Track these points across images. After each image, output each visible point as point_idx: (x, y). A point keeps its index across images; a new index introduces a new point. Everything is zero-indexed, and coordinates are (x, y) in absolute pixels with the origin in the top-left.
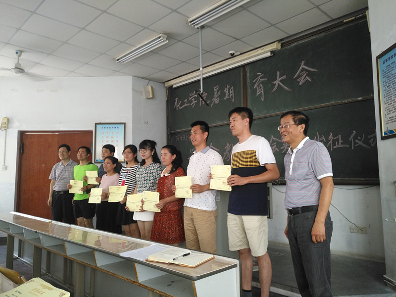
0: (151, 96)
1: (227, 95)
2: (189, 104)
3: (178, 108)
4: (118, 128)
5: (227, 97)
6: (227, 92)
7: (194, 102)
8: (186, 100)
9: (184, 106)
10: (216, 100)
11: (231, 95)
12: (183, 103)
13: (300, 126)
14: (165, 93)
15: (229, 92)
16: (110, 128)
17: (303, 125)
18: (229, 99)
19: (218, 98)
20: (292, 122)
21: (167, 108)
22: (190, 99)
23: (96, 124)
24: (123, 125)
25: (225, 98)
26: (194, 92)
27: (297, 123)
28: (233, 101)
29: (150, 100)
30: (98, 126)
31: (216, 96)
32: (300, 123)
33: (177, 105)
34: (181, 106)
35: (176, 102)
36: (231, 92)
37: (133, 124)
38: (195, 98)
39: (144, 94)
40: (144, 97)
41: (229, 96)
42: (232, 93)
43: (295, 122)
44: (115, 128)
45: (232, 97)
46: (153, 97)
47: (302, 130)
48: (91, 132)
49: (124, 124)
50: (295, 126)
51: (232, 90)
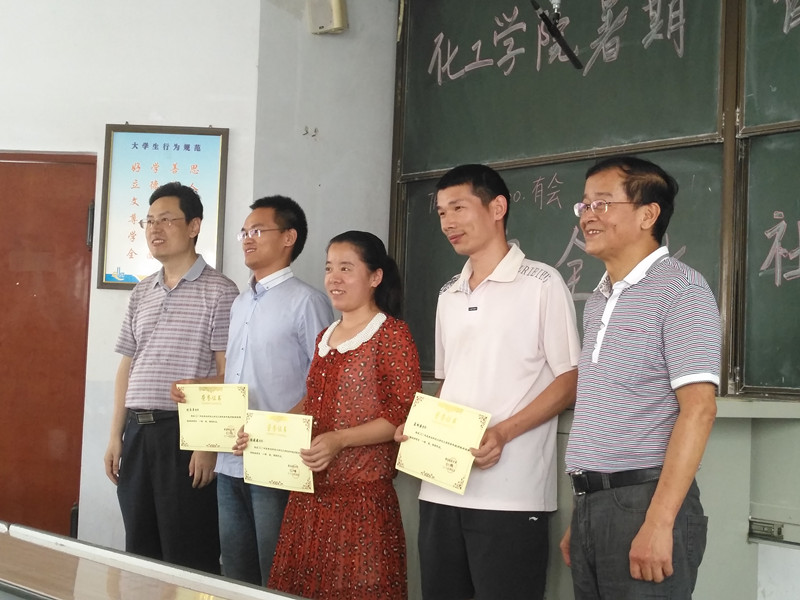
0: (336, 24)
1: (654, 27)
2: (490, 62)
3: (444, 75)
4: (198, 148)
5: (654, 34)
6: (655, 15)
7: (510, 54)
8: (479, 43)
9: (467, 68)
10: (607, 48)
11: (672, 28)
12: (466, 56)
13: (644, 209)
14: (393, 13)
15: (664, 15)
16: (166, 147)
17: (655, 209)
18: (664, 47)
19: (617, 39)
20: (620, 195)
21: (399, 76)
22: (497, 38)
23: (111, 129)
24: (219, 139)
25: (646, 42)
26: (516, 12)
27: (637, 197)
28: (680, 52)
29: (331, 41)
30: (118, 137)
31: (606, 28)
32: (646, 201)
33: (441, 63)
34: (455, 68)
35: (438, 50)
36: (672, 15)
37: (258, 133)
38: (516, 34)
39: (307, 13)
40: (307, 25)
41: (663, 30)
42: (676, 20)
43: (630, 194)
44: (187, 147)
45: (676, 34)
46: (345, 29)
47: (649, 224)
48: (88, 161)
49: (224, 133)
50: (629, 207)
51: (676, 8)
